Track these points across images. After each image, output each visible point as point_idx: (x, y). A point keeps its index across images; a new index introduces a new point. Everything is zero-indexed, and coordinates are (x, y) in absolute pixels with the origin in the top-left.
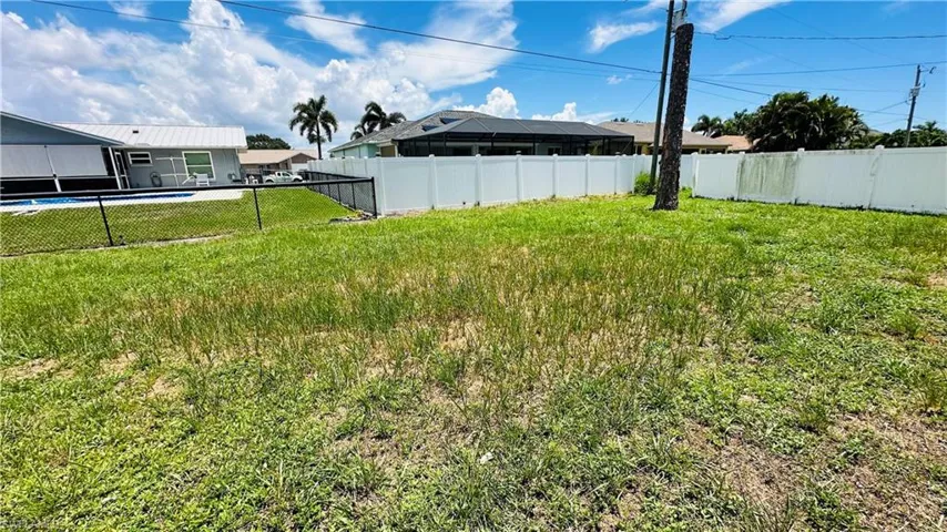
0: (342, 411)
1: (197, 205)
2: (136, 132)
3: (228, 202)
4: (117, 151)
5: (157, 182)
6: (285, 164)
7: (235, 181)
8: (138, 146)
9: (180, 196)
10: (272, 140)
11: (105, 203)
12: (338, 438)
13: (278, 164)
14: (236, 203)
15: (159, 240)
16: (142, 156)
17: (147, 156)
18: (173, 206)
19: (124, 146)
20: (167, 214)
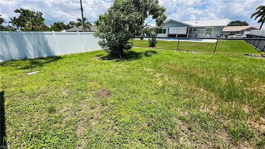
0: (186, 113)
1: (201, 43)
2: (197, 23)
3: (210, 43)
4: (190, 28)
5: (196, 36)
6: (242, 32)
7: (217, 37)
8: (195, 26)
9: (199, 40)
10: (241, 23)
11: (180, 40)
12: (179, 119)
13: (239, 31)
14: (213, 44)
15: (187, 51)
16: (195, 29)
17: (196, 29)
18: (195, 43)
19: (192, 27)
20: (192, 44)
